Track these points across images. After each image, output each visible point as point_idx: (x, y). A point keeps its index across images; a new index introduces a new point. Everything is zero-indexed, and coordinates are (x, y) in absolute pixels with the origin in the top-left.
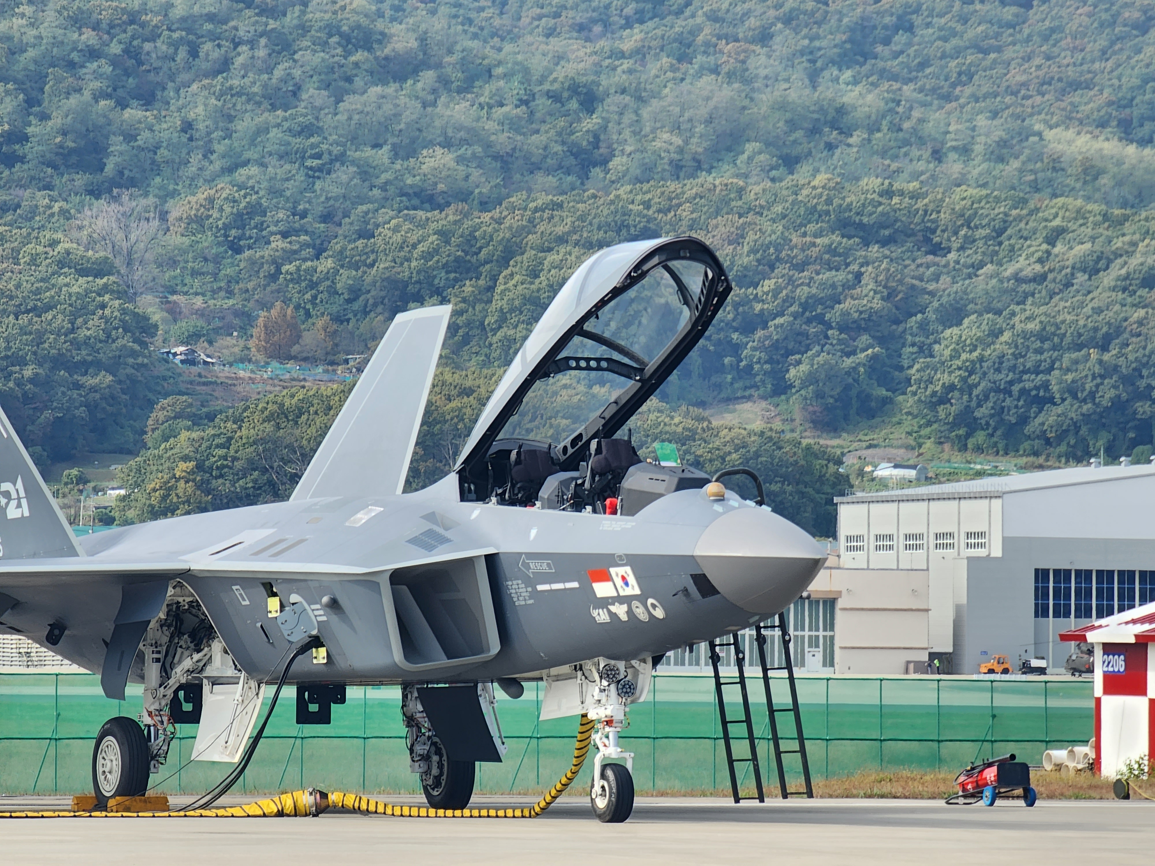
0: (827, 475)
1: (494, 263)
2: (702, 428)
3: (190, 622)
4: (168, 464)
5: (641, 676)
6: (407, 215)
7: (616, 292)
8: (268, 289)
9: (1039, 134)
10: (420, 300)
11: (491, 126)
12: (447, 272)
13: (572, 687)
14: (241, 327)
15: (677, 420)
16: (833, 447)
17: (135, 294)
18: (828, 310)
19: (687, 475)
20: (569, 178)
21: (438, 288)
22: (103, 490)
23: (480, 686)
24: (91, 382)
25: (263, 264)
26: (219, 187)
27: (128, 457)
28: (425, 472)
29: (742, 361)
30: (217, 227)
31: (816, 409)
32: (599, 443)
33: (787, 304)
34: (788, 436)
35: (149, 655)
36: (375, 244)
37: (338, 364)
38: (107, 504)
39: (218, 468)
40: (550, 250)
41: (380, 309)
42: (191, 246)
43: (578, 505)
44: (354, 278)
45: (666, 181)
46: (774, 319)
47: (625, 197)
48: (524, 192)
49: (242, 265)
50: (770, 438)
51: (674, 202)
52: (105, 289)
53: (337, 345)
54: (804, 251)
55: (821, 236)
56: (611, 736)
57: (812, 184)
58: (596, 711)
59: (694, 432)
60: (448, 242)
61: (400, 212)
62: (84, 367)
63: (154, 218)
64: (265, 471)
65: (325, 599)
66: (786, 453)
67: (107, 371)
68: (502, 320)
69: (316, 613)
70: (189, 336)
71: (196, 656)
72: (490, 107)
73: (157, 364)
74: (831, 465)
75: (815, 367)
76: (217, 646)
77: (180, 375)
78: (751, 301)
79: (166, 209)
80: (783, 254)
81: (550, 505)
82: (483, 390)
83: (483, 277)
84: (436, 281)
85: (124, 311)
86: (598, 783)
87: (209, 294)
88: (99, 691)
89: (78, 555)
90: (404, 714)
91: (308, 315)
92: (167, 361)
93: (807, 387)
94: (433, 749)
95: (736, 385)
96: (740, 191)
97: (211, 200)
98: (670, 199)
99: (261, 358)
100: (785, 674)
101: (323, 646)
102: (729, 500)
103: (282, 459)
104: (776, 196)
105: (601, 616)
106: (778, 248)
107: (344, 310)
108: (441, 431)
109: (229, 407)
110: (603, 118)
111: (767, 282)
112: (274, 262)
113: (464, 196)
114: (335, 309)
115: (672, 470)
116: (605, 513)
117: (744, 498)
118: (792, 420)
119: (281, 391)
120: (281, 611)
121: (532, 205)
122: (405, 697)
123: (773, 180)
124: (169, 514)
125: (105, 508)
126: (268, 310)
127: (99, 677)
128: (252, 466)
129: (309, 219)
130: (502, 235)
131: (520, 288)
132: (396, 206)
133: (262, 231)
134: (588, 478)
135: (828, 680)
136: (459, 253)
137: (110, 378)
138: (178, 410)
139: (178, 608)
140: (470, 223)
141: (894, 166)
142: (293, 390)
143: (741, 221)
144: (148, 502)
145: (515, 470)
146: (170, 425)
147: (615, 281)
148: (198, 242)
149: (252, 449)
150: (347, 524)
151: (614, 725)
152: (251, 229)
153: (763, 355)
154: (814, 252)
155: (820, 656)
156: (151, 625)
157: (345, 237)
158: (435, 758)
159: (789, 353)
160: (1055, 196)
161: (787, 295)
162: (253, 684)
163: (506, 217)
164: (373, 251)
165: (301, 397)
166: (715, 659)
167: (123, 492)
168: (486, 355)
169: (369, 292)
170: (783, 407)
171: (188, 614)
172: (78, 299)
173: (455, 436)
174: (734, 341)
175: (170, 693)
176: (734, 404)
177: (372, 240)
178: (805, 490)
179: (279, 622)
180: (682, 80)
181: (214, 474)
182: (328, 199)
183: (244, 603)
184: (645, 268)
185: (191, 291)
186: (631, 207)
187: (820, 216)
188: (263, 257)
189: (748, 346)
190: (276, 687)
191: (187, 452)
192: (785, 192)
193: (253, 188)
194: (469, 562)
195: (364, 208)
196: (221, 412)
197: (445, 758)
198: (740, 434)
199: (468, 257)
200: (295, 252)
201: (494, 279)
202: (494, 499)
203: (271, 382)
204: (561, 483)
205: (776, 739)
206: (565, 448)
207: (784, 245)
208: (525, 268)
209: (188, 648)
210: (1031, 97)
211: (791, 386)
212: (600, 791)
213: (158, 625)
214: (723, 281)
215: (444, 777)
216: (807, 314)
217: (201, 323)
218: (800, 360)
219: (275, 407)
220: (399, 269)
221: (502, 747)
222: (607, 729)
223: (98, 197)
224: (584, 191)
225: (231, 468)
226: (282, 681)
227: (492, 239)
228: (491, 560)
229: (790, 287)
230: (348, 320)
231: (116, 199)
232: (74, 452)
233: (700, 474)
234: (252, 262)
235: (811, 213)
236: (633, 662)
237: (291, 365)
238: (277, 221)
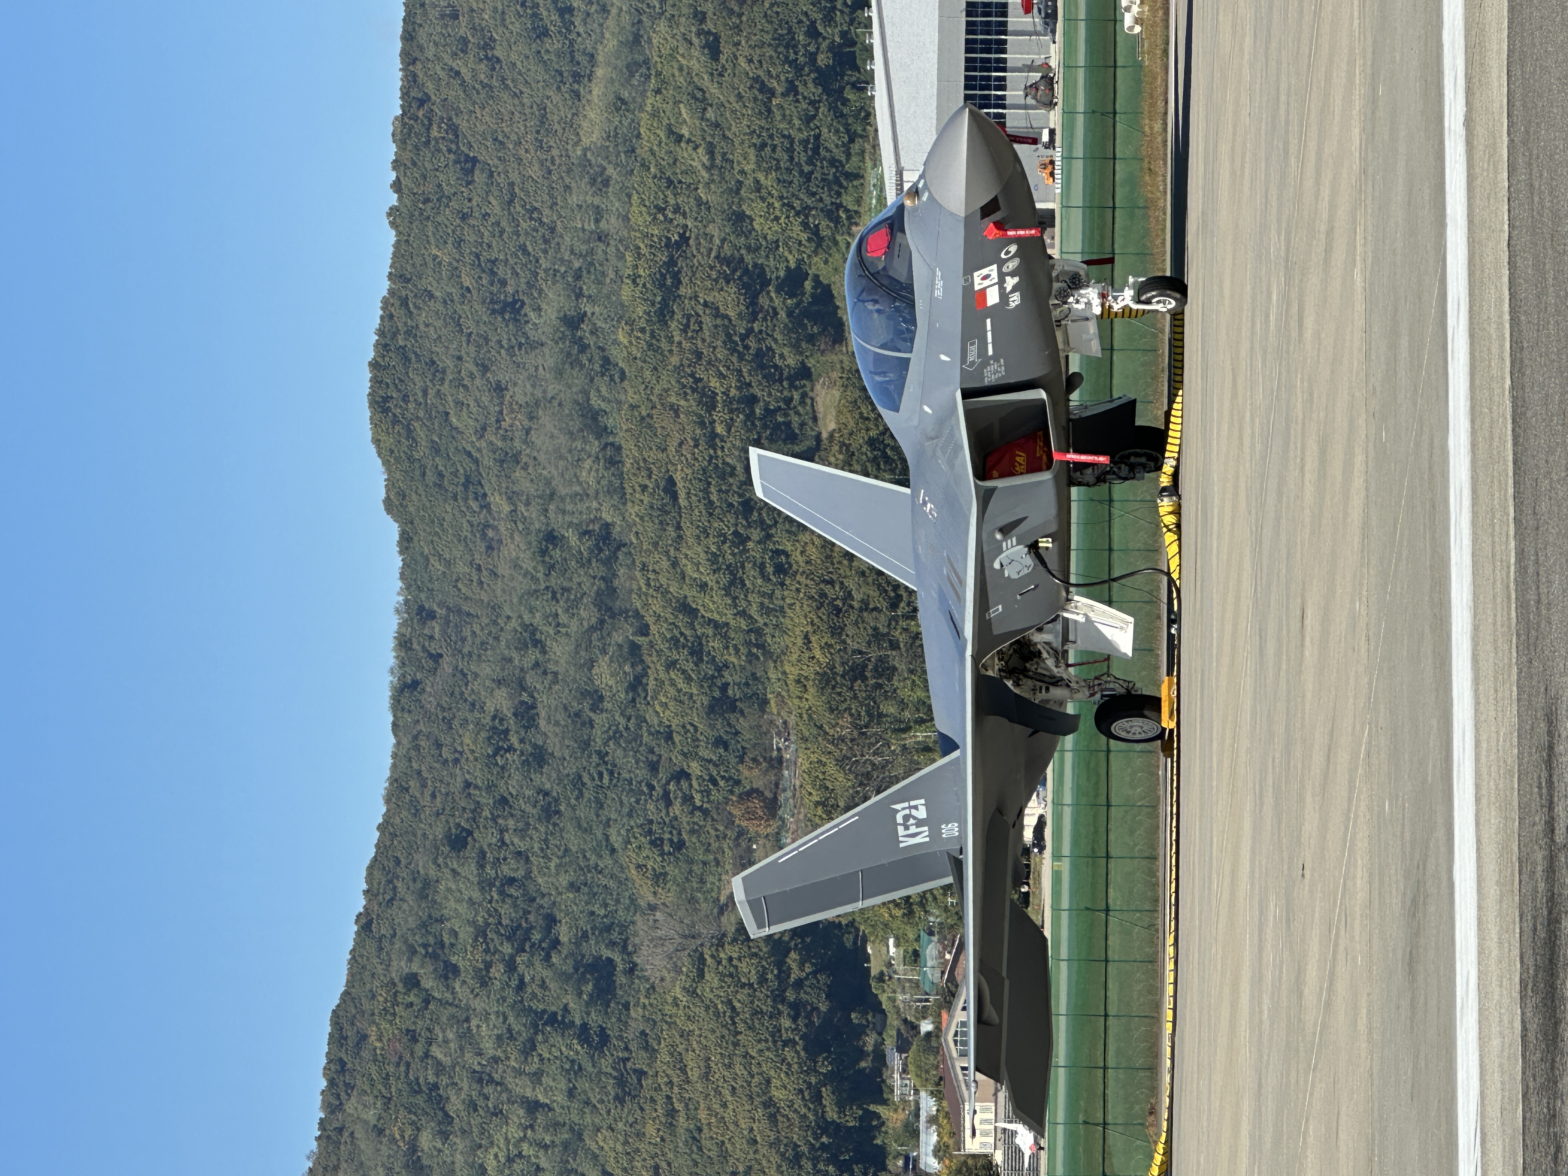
1: (694, 621)
5: (1063, 270)
6: (652, 697)
8: (715, 817)
9: (585, 150)
11: (574, 627)
12: (702, 662)
13: (1074, 329)
14: (748, 842)
17: (719, 931)
18: (736, 330)
20: (621, 557)
22: (890, 959)
24: (796, 970)
25: (694, 823)
26: (627, 860)
27: (861, 937)
29: (780, 406)
30: (662, 862)
31: (822, 342)
33: (731, 367)
35: (1043, 696)
36: (677, 725)
37: (782, 757)
42: (678, 884)
44: (707, 743)
45: (623, 473)
46: (744, 377)
47: (637, 508)
48: (633, 596)
49: (695, 840)
51: (642, 465)
52: (715, 957)
53: (765, 759)
54: (685, 353)
55: (672, 337)
56: (1115, 295)
57: (627, 345)
58: (1094, 307)
60: (676, 662)
61: (649, 703)
62: (783, 976)
63: (653, 915)
65: (999, 536)
68: (743, 614)
69: (1010, 546)
72: (558, 625)
75: (786, 342)
76: (1037, 637)
78: (728, 398)
79: (646, 906)
80: (688, 371)
83: (706, 631)
84: (710, 672)
85: (736, 943)
86: (1154, 306)
87: (720, 869)
91: (738, 783)
93: (803, 350)
95: (802, 411)
96: (633, 407)
97: (639, 867)
98: (639, 468)
99: (775, 824)
101: (1038, 541)
104: (637, 376)
105: (1015, 300)
106: (682, 375)
107: (734, 752)
110: (569, 527)
111: (712, 384)
112: (692, 813)
113: (635, 648)
114: (733, 760)
118: (832, 362)
119: (805, 804)
121: (644, 589)
123: (623, 379)
125: (905, 957)
126: (733, 817)
129: (655, 782)
130: (670, 615)
131: (715, 599)
132: (644, 708)
133: (665, 823)
136: (685, 652)
137: (793, 955)
139: (1003, 671)
140: (659, 643)
141: (612, 275)
142: (804, 794)
143: (658, 407)
144: (900, 920)
148: (674, 878)
151: (1106, 292)
152: (664, 833)
153: (775, 388)
154: (686, 344)
156: (1018, 693)
157: (671, 751)
158: (1133, 459)
159: (774, 365)
160: (639, 136)
161: (723, 367)
162: (1069, 605)
163: (654, 612)
164: (684, 727)
165: (810, 788)
167: (891, 941)
168: (775, 628)
170: (820, 371)
171: (1009, 661)
172: (723, 981)
174: (763, 413)
176: (818, 412)
177: (674, 727)
180: (535, 458)
182: (638, 767)
183: (1001, 609)
186: (646, 503)
187: (655, 338)
188: (688, 822)
192: (634, 369)
193: (628, 830)
194: (968, 412)
195: (645, 735)
197: (1131, 451)
199: (689, 644)
200: (684, 794)
201: (708, 621)
207: (680, 370)
208: (698, 594)
210: (553, 157)
211: (803, 363)
212: (1162, 305)
213: (1018, 687)
215: (1147, 452)
216: (740, 349)
218: (780, 355)
220: (700, 704)
221: (1123, 398)
222: (1109, 298)
223: (636, 964)
224: (632, 543)
227: (673, 623)
228: (967, 394)
229: (717, 364)
230: (743, 748)
231: (637, 948)
234: (692, 831)
235: (652, 346)
236: (1054, 274)
237: (781, 798)
238: (658, 809)
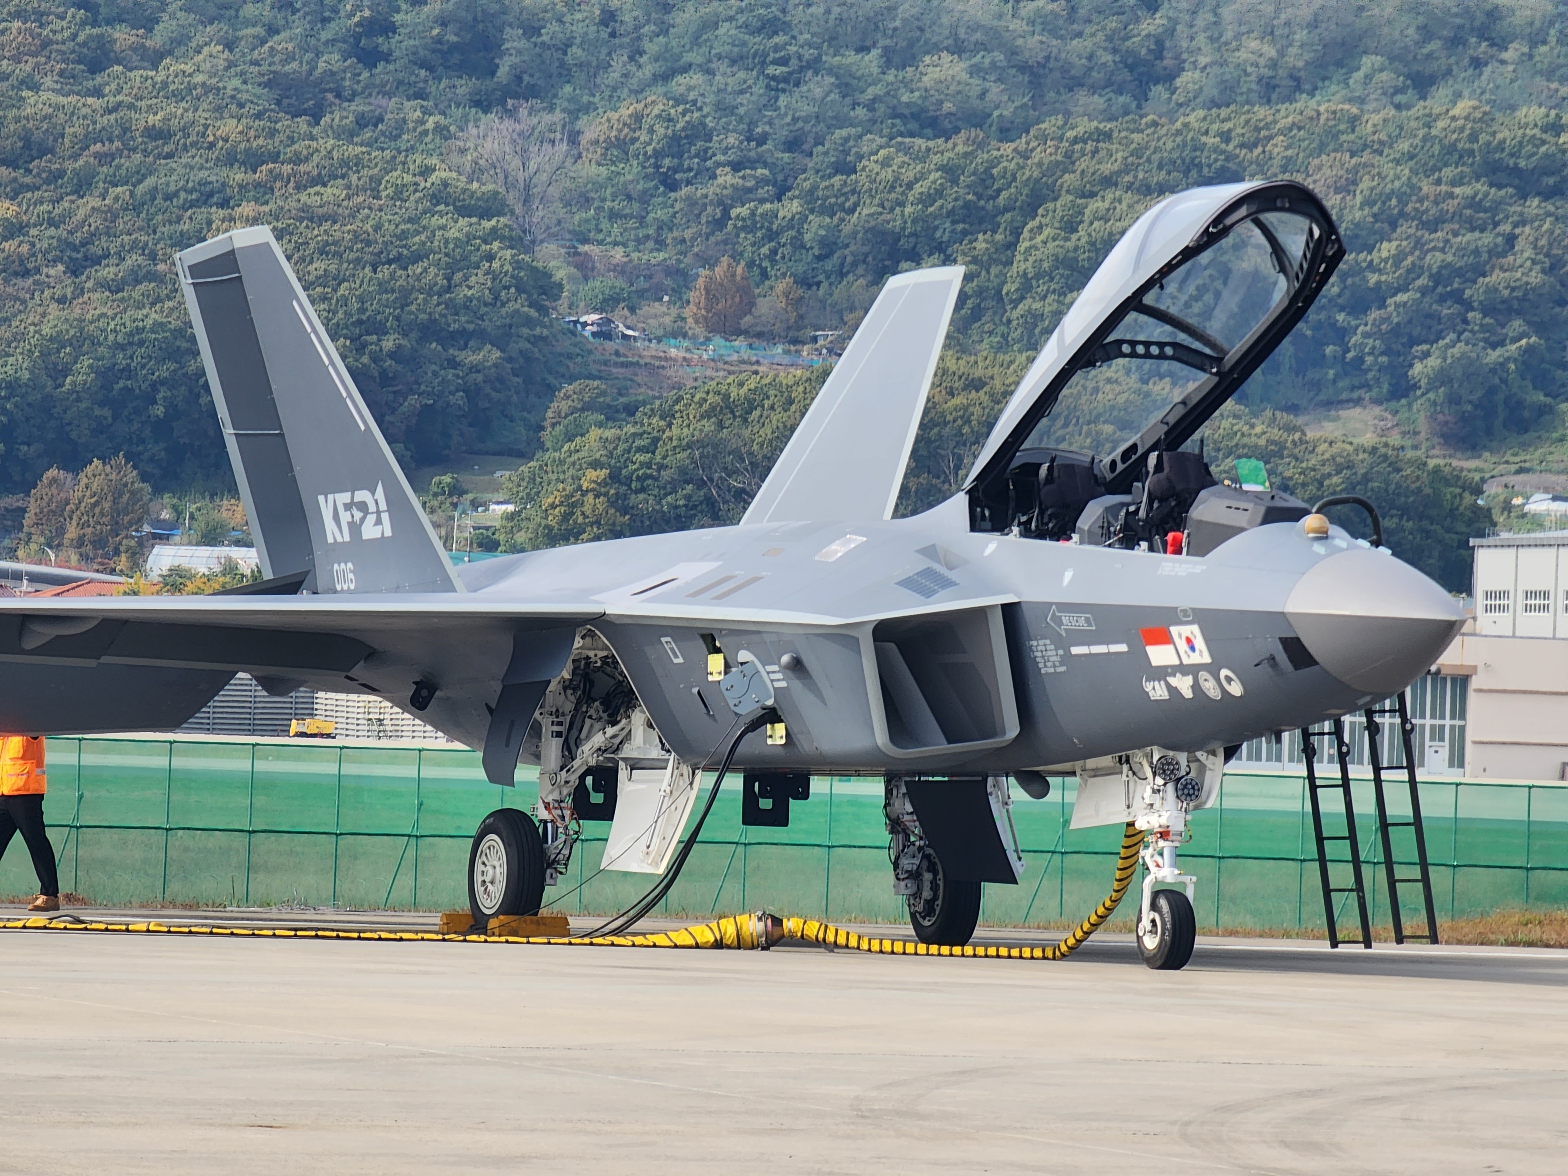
0: (1462, 509)
1: (1017, 211)
2: (1293, 441)
3: (603, 684)
4: (572, 472)
5: (1208, 774)
6: (901, 143)
7: (1188, 254)
8: (712, 239)
10: (915, 259)
11: (1017, 25)
12: (954, 222)
13: (1115, 785)
14: (673, 290)
15: (1258, 429)
16: (1469, 471)
17: (533, 242)
18: (1468, 284)
19: (1278, 503)
20: (1122, 99)
21: (941, 243)
22: (485, 505)
23: (990, 781)
24: (471, 358)
25: (705, 205)
26: (649, 100)
27: (520, 461)
28: (916, 492)
29: (1349, 351)
30: (645, 153)
31: (1449, 418)
32: (1160, 458)
33: (1412, 276)
34: (1410, 454)
35: (548, 727)
36: (857, 182)
37: (804, 343)
38: (489, 524)
39: (638, 478)
40: (1092, 195)
41: (861, 270)
42: (610, 179)
43: (1129, 541)
44: (828, 228)
45: (1253, 105)
46: (1395, 294)
47: (1196, 125)
48: (1060, 117)
49: (678, 206)
50: (1385, 457)
51: (1263, 133)
52: (494, 234)
53: (802, 317)
54: (1436, 203)
55: (1461, 184)
56: (1166, 853)
57: (1451, 113)
58: (1147, 818)
59: (1281, 446)
60: (955, 182)
61: (891, 139)
62: (462, 339)
63: (562, 140)
64: (701, 485)
65: (785, 659)
66: (1407, 477)
67: (493, 345)
68: (1026, 287)
69: (773, 676)
70: (604, 300)
71: (610, 731)
72: (1017, 1)
73: (560, 336)
74: (1466, 494)
75: (1449, 361)
76: (638, 718)
77: (590, 352)
78: (1362, 271)
79: (577, 128)
80: (1409, 208)
81: (1091, 539)
82: (997, 383)
83: (1000, 230)
84: (938, 234)
85: (518, 265)
86: (1147, 915)
87: (632, 244)
88: (480, 774)
89: (455, 591)
90: (887, 816)
91: (764, 275)
92: (573, 333)
93: (1438, 388)
94: (925, 864)
95: (1340, 384)
96: (1354, 122)
97: (638, 118)
98: (1258, 129)
99: (700, 331)
100: (1404, 775)
101: (781, 721)
102: (1333, 538)
103: (725, 469)
104: (1401, 128)
105: (1157, 691)
106: (1403, 199)
107: (813, 269)
108: (940, 436)
109: (655, 398)
110: (1169, 18)
111: (1385, 245)
112: (720, 203)
113: (978, 119)
114: (800, 268)
115: (1257, 496)
116: (1165, 552)
117: (1355, 535)
118: (1416, 433)
119: (726, 378)
120: (726, 673)
121: (1070, 134)
122: (889, 792)
123: (1398, 107)
124: (572, 540)
125: (487, 528)
126: (712, 267)
127: (480, 755)
128: (685, 477)
129: (769, 145)
130: (1028, 173)
131: (1051, 245)
132: (886, 131)
133: (705, 160)
134: (1143, 505)
135: (1457, 785)
136: (970, 197)
137: (496, 354)
138: (587, 399)
139: (588, 664)
140: (986, 156)
141: (1564, 91)
142: (743, 376)
143: (1354, 161)
144: (544, 522)
145: (1044, 491)
146: (575, 419)
147: (1187, 239)
148: (619, 173)
149: (685, 454)
150: (817, 558)
151: (1171, 838)
152: (691, 158)
153: (1378, 343)
154: (1451, 205)
155: (1445, 752)
156: (552, 687)
157: (817, 172)
158: (928, 876)
159: (1414, 342)
161: (1413, 264)
162: (686, 770)
163: (1033, 149)
164: (853, 192)
165: (752, 386)
166: (1309, 753)
167: (511, 508)
168: (1003, 335)
169: (847, 246)
170: (1403, 415)
171: (600, 673)
172: (456, 246)
173: (957, 443)
174: (1339, 324)
175: (574, 778)
176: (1337, 411)
177: (853, 177)
178: (1430, 527)
179: (723, 688)
181: (633, 486)
182: (795, 120)
183: (676, 661)
184: (1229, 221)
185: (608, 240)
186: (1204, 139)
187: (1461, 157)
188: (706, 196)
189: (1359, 331)
190: (717, 774)
191: (598, 456)
192: (1413, 124)
193: (694, 102)
194: (981, 613)
195: (844, 132)
196: (644, 403)
197: (940, 876)
198: (1345, 450)
199: (982, 203)
200: (750, 190)
201: (1017, 233)
202: (1016, 530)
203: (712, 364)
204: (1108, 510)
205: (1389, 863)
206: (1113, 463)
207: (1410, 196)
208: (1058, 218)
209: (599, 719)
211: (1416, 387)
212: (1149, 927)
213: (560, 687)
214: (1333, 242)
215: (939, 902)
216: (1440, 289)
217: (620, 283)
218: (1429, 351)
219: (718, 399)
220: (889, 217)
221: (1019, 864)
222: (1161, 843)
223: (486, 110)
224: (1141, 117)
225: (656, 479)
226: (724, 766)
227: (1014, 179)
228: (1010, 612)
229: (1417, 253)
230: (818, 284)
231: (511, 113)
232: (446, 452)
233: (1295, 502)
234: (691, 202)
235: (1449, 153)
236: (1199, 754)
237: (740, 343)
238: (727, 148)
